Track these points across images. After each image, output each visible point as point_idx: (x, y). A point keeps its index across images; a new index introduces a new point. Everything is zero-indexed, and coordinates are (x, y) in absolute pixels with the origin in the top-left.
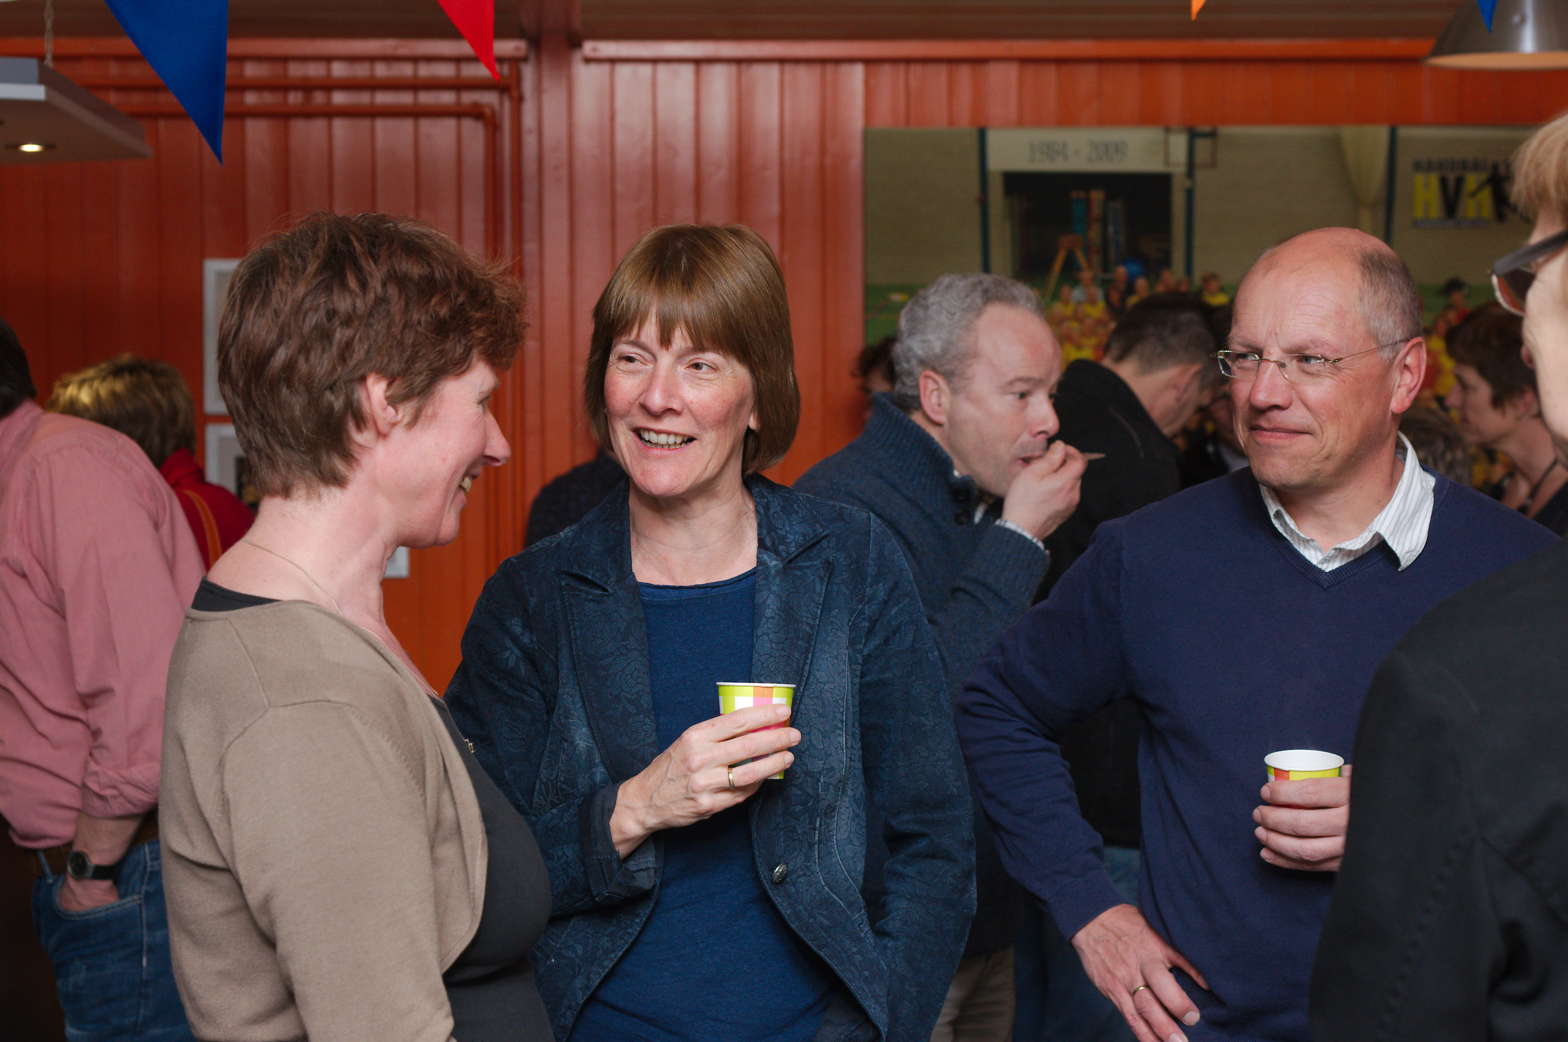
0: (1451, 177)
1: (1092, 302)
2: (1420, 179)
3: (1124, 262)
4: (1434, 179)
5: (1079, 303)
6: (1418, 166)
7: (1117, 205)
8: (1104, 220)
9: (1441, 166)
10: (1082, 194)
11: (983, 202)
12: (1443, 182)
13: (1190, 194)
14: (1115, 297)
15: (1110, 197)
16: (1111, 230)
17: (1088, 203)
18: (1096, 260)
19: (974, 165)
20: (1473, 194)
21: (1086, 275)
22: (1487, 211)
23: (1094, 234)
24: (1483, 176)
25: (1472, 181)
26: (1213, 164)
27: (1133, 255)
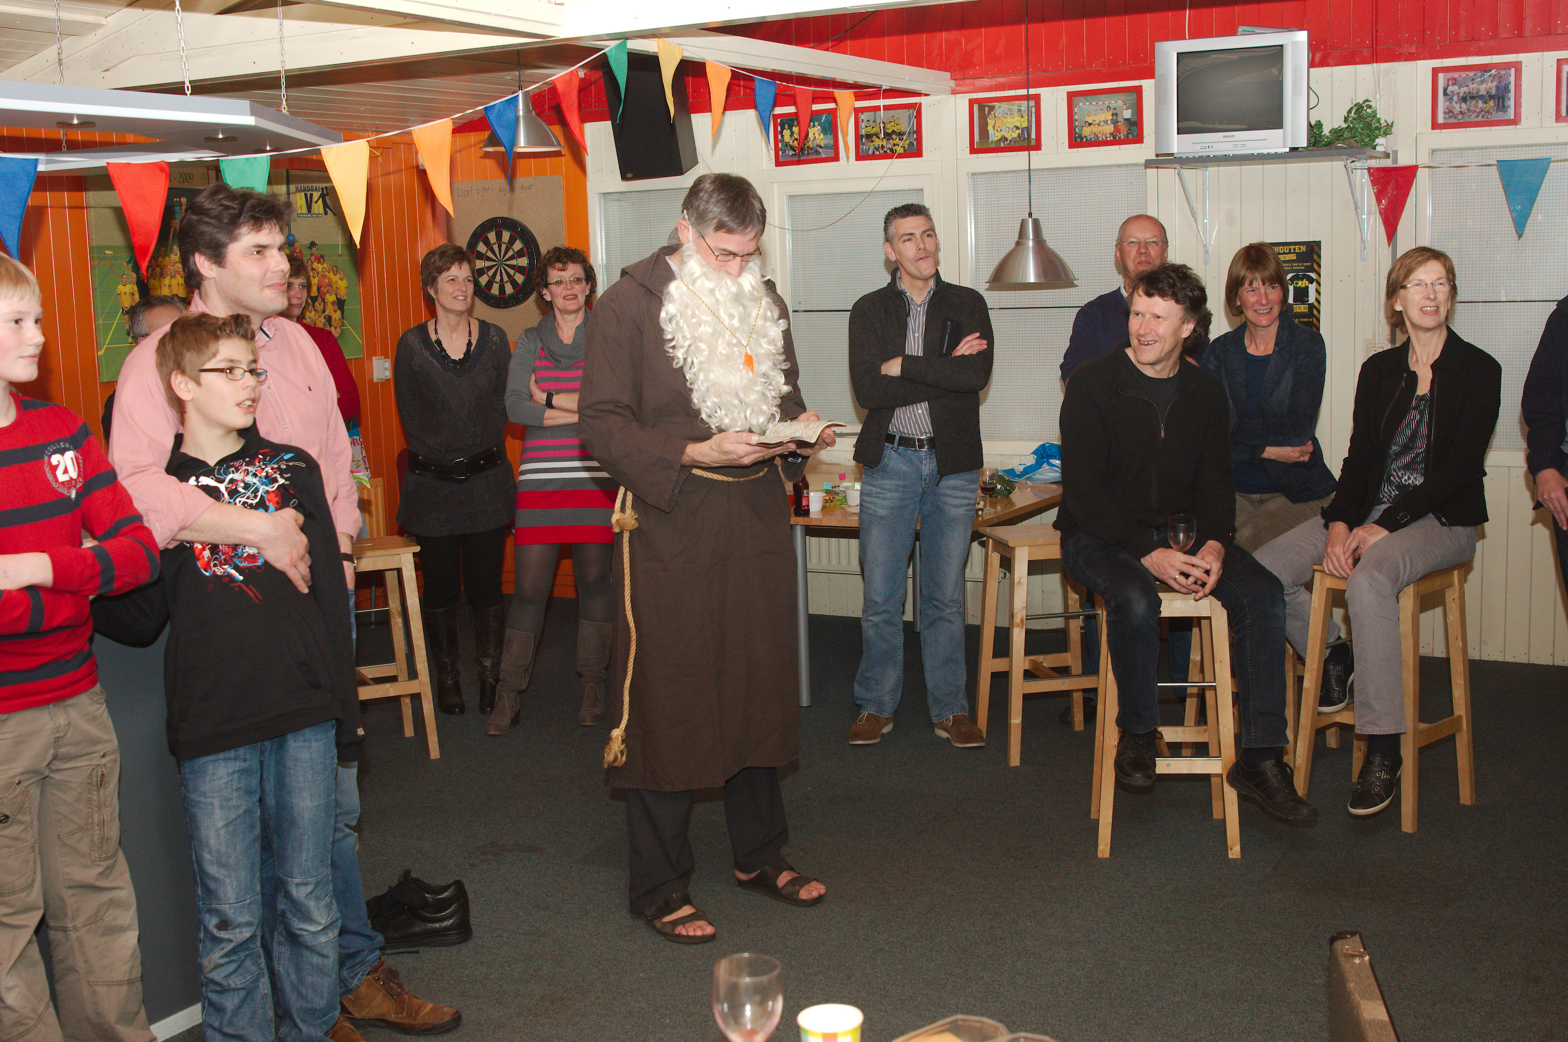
0: (308, 194)
2: (298, 195)
4: (303, 194)
10: (178, 199)
12: (306, 195)
20: (316, 202)
22: (322, 211)
24: (319, 193)
25: (316, 195)
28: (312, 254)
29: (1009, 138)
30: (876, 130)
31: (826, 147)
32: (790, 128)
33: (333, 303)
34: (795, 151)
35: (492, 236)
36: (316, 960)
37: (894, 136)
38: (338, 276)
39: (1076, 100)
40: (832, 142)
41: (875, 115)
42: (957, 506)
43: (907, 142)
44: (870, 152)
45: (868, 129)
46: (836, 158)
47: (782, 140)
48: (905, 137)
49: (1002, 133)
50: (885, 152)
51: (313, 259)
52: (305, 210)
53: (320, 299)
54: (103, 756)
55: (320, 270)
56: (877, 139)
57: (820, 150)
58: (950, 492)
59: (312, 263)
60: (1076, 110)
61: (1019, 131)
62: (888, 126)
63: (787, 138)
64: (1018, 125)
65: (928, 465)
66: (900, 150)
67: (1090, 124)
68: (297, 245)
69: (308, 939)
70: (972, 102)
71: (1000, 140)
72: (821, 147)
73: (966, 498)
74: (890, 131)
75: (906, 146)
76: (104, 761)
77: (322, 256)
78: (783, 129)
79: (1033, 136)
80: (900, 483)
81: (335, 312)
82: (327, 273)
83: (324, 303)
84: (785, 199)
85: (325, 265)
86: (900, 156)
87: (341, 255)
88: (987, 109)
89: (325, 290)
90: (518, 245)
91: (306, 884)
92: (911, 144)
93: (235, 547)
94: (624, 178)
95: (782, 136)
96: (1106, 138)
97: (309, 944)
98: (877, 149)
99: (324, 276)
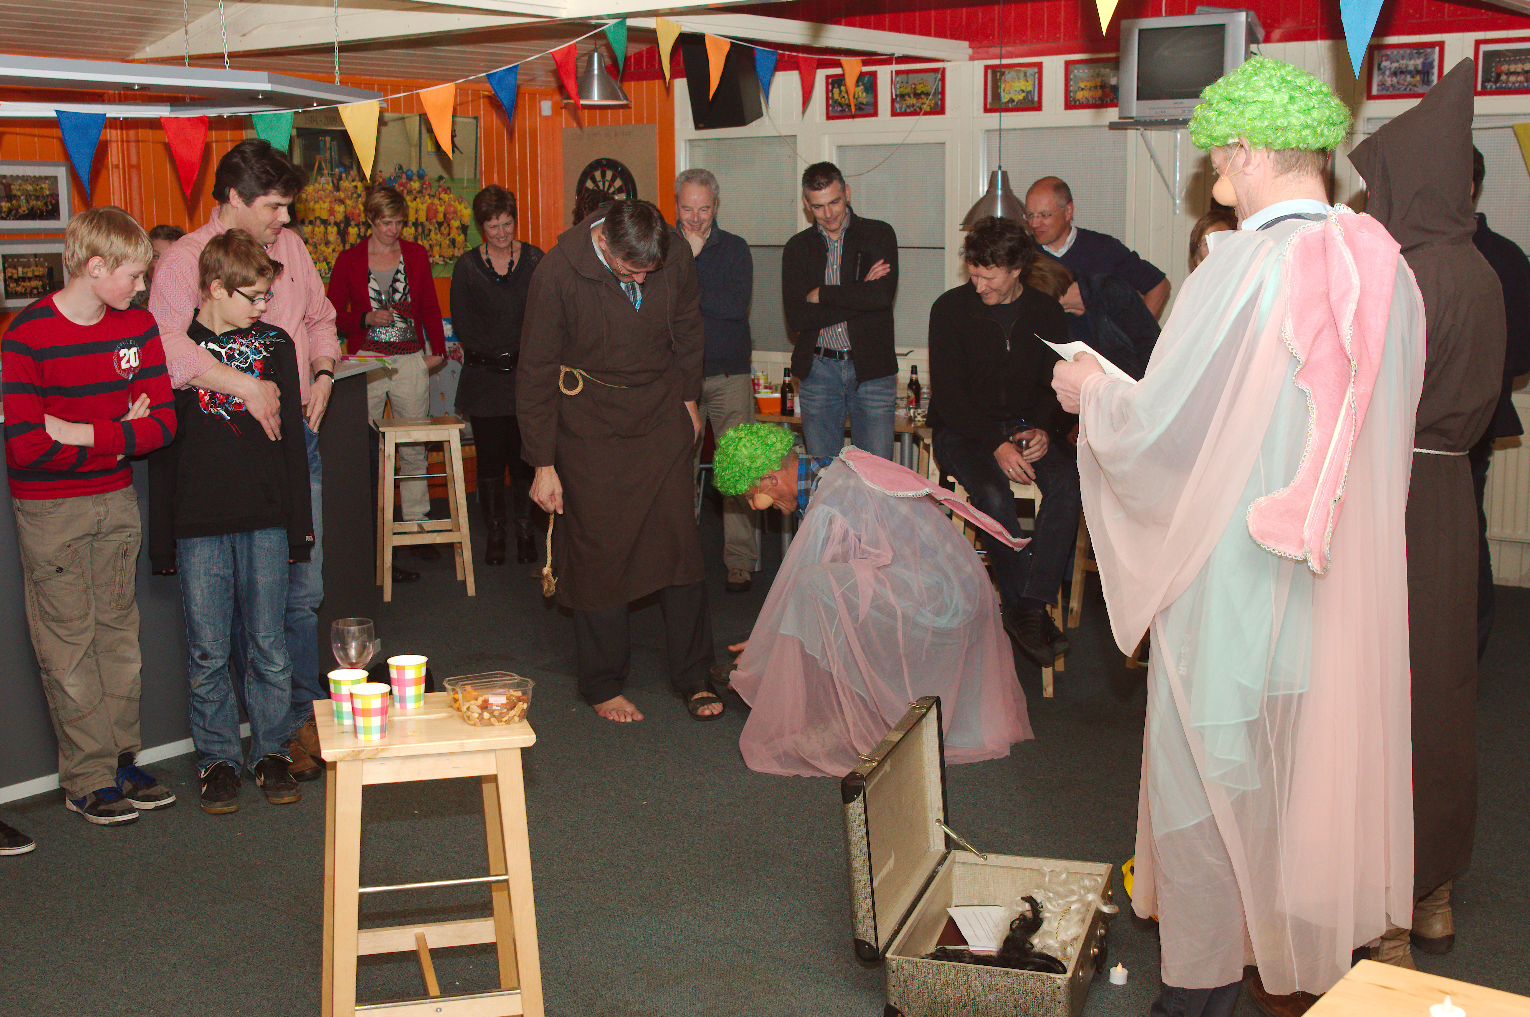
1: (328, 183)
3: (338, 167)
5: (324, 184)
6: (428, 131)
7: (335, 143)
8: (330, 149)
14: (335, 181)
15: (332, 140)
16: (333, 153)
17: (325, 141)
18: (329, 165)
21: (326, 172)
23: (328, 155)
27: (341, 164)
28: (440, 187)
29: (1016, 100)
30: (908, 90)
31: (867, 104)
32: (839, 87)
33: (457, 228)
34: (842, 107)
35: (598, 175)
36: (277, 692)
37: (923, 96)
38: (463, 205)
39: (1071, 67)
40: (872, 100)
41: (908, 77)
42: (875, 408)
43: (933, 102)
44: (903, 110)
45: (902, 89)
46: (875, 114)
47: (833, 98)
48: (930, 97)
49: (1010, 96)
50: (915, 110)
51: (440, 190)
53: (445, 225)
54: (130, 536)
55: (447, 200)
56: (909, 99)
57: (863, 107)
58: (868, 396)
59: (440, 194)
60: (1072, 77)
61: (1024, 94)
62: (918, 87)
63: (836, 96)
64: (1024, 88)
65: (847, 373)
66: (926, 108)
67: (1083, 89)
68: (426, 178)
69: (271, 677)
70: (987, 68)
71: (1008, 102)
72: (863, 104)
73: (882, 401)
74: (919, 92)
75: (932, 105)
76: (129, 539)
77: (449, 188)
78: (833, 87)
79: (1036, 99)
80: (824, 387)
81: (459, 235)
82: (452, 203)
83: (450, 228)
84: (834, 149)
85: (451, 196)
86: (926, 113)
87: (466, 187)
88: (998, 74)
89: (451, 217)
90: (618, 183)
91: (269, 637)
92: (936, 103)
93: (228, 396)
94: (697, 127)
95: (833, 94)
96: (1096, 101)
97: (272, 681)
98: (908, 107)
99: (450, 205)
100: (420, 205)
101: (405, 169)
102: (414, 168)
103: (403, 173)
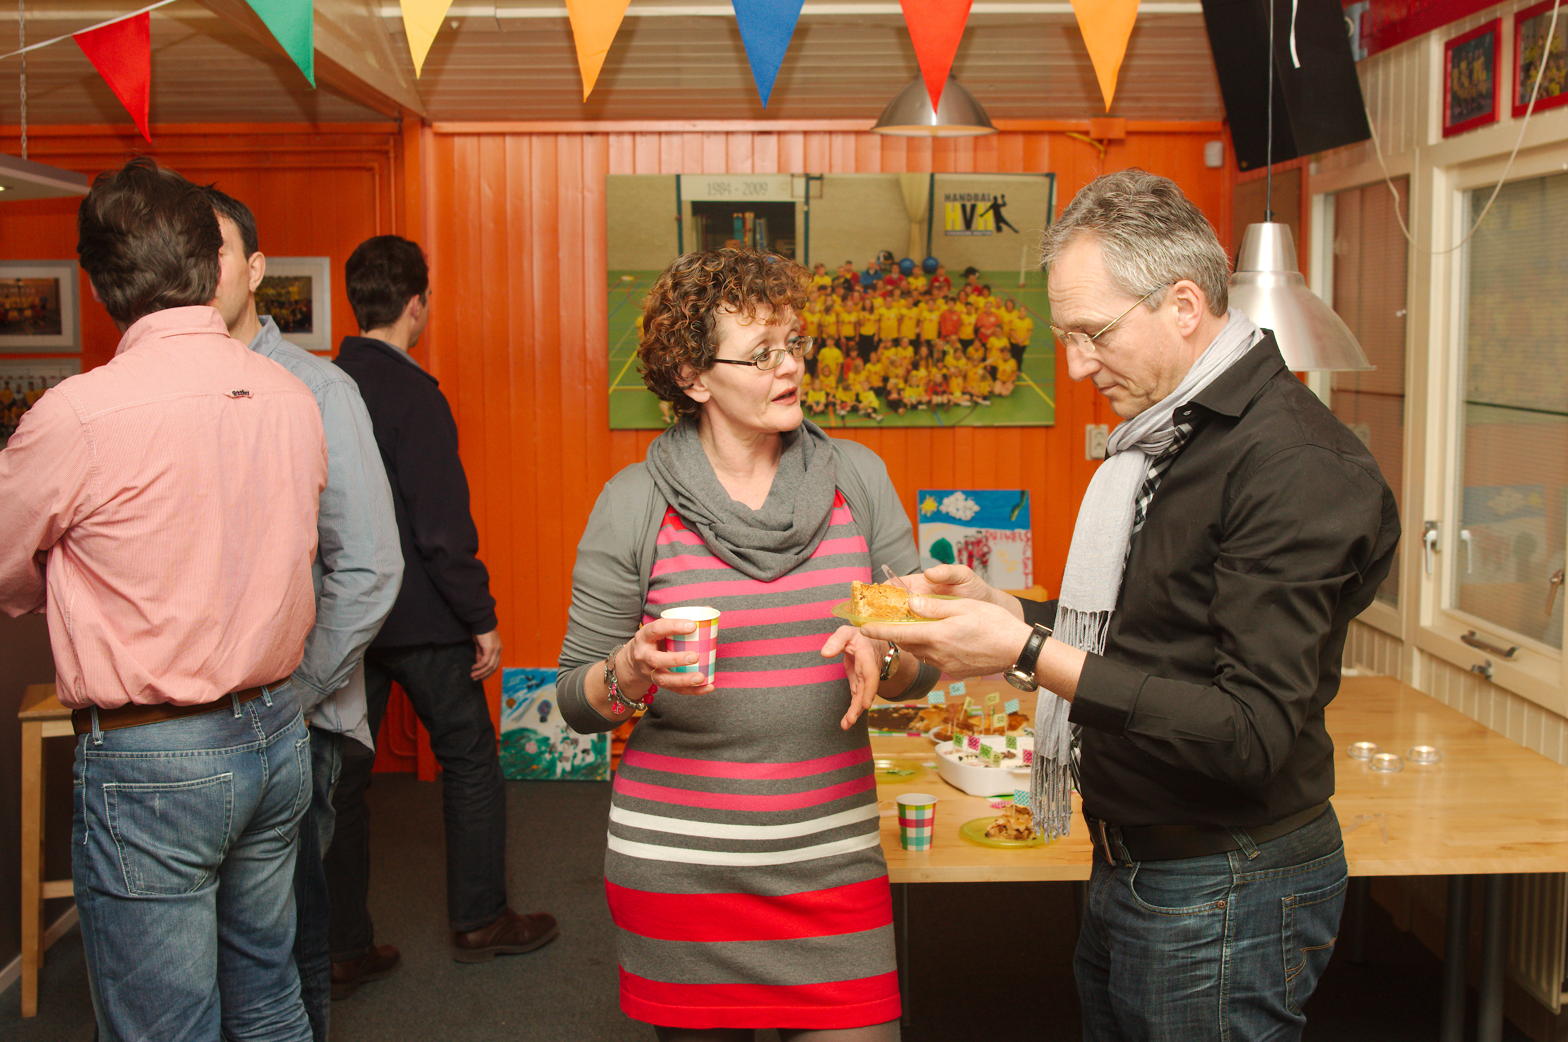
2: (949, 205)
4: (958, 206)
6: (947, 198)
7: (762, 222)
8: (754, 231)
9: (962, 198)
11: (679, 220)
13: (807, 214)
15: (757, 217)
16: (758, 237)
17: (744, 220)
19: (674, 197)
23: (748, 239)
26: (821, 197)
30: (1534, 53)
32: (1459, 64)
34: (1461, 106)
40: (1491, 85)
41: (1535, 24)
45: (1527, 53)
46: (1494, 115)
52: (959, 224)
55: (981, 305)
57: (1482, 102)
63: (1456, 85)
66: (1556, 90)
72: (1483, 96)
78: (1453, 67)
84: (1457, 198)
85: (991, 299)
87: (1023, 286)
94: (1240, 167)
95: (1452, 81)
99: (988, 314)
100: (926, 314)
101: (897, 259)
102: (917, 256)
103: (893, 263)
